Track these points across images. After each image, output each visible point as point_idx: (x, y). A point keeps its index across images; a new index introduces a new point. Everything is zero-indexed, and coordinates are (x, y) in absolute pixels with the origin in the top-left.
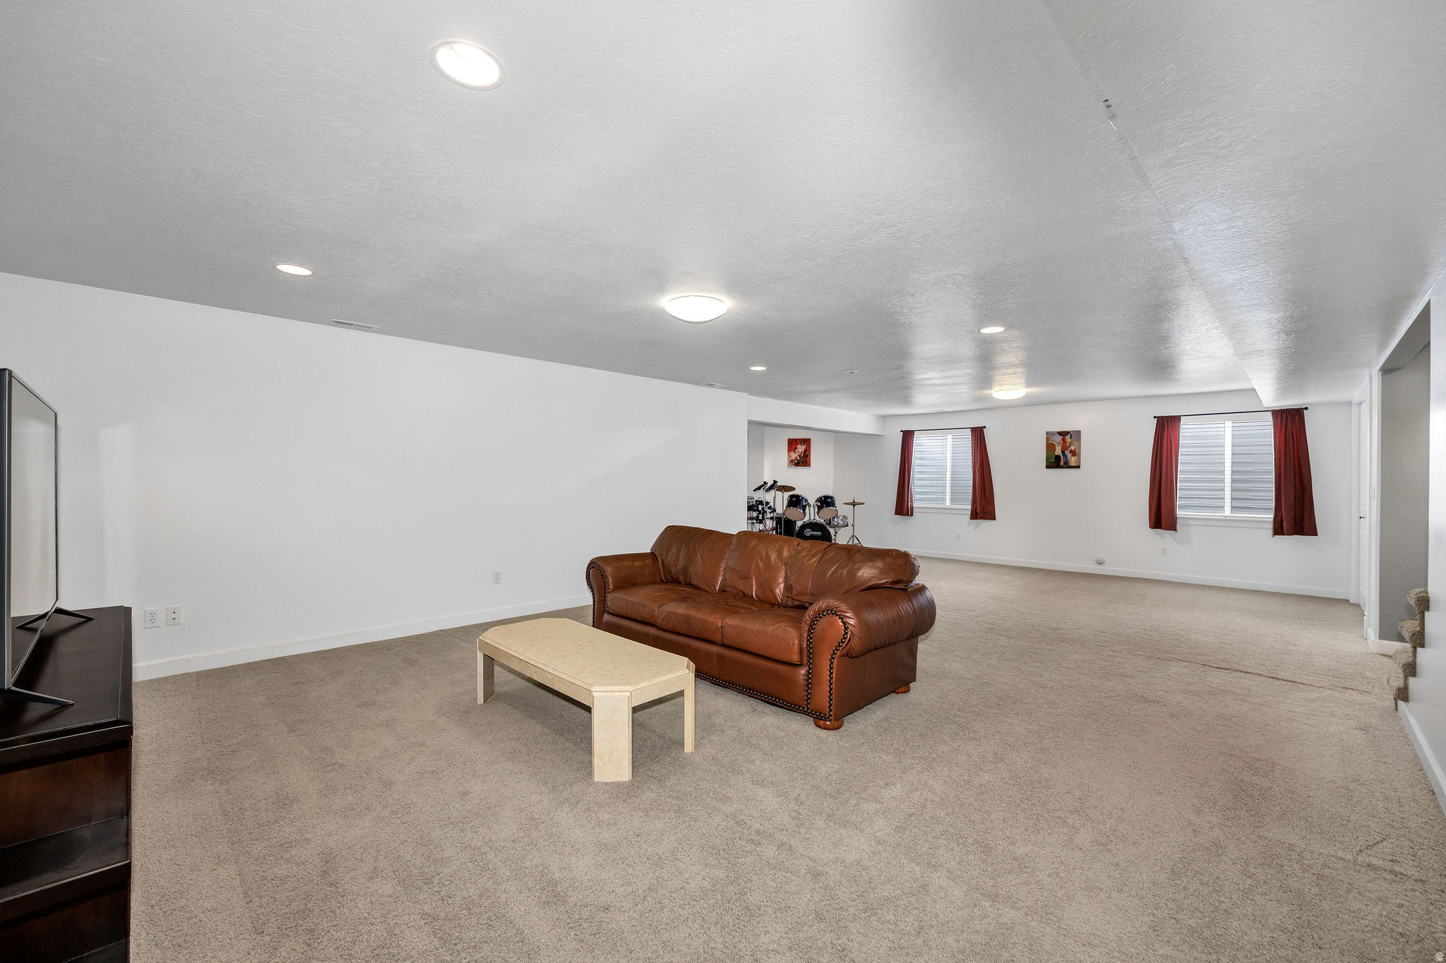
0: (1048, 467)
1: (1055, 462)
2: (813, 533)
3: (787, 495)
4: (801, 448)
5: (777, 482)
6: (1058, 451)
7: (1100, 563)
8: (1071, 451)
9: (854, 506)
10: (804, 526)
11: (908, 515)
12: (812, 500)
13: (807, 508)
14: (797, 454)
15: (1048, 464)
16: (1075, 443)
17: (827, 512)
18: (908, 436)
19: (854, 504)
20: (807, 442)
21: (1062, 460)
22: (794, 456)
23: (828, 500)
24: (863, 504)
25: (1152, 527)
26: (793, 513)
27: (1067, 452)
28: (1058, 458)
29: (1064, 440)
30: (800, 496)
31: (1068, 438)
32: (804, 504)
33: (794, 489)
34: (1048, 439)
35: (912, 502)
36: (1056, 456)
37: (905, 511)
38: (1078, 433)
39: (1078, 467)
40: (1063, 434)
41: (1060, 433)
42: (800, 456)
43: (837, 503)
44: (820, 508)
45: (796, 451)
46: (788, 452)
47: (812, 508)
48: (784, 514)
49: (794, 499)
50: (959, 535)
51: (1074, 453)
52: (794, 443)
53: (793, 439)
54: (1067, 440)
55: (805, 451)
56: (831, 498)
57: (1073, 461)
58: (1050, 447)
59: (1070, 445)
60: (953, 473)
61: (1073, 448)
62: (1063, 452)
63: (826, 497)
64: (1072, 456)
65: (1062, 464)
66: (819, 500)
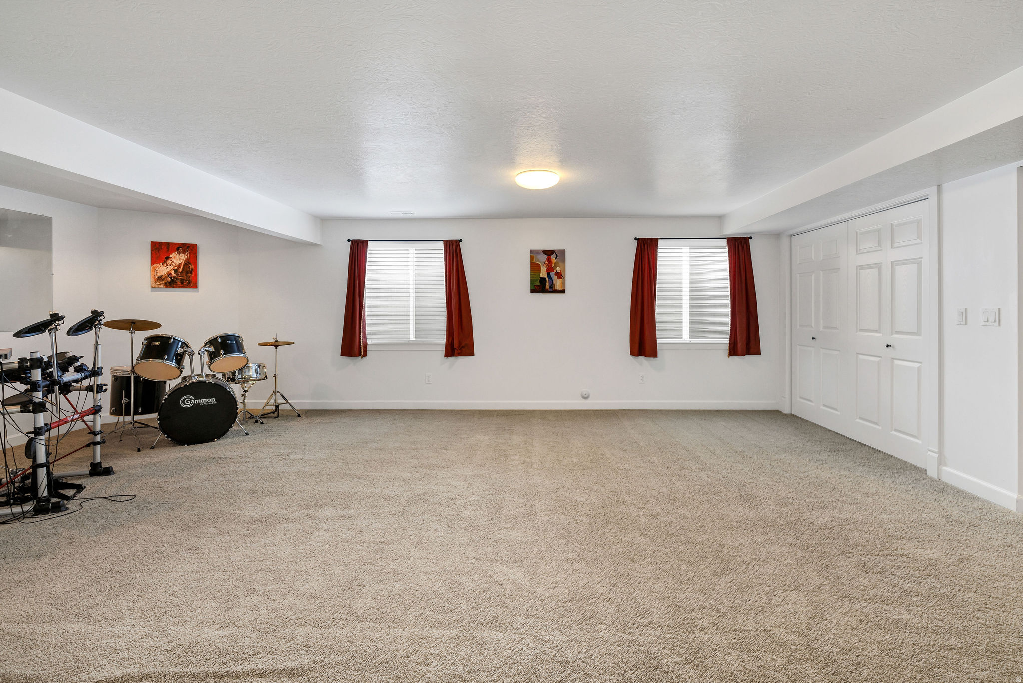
0: (533, 291)
1: (541, 286)
2: (197, 401)
3: (141, 336)
4: (178, 259)
5: (101, 314)
6: (543, 273)
7: (586, 398)
8: (557, 273)
9: (276, 347)
10: (179, 392)
11: (359, 355)
12: (197, 343)
13: (187, 358)
14: (170, 268)
15: (533, 288)
16: (561, 264)
17: (227, 363)
18: (358, 249)
19: (276, 344)
20: (191, 250)
21: (548, 283)
22: (163, 270)
23: (229, 342)
24: (292, 343)
25: (633, 354)
26: (154, 370)
27: (553, 274)
28: (543, 280)
29: (549, 260)
30: (169, 338)
31: (553, 257)
32: (180, 351)
33: (158, 325)
34: (532, 258)
35: (365, 337)
36: (542, 278)
37: (356, 350)
38: (563, 252)
39: (563, 291)
40: (549, 253)
41: (545, 252)
42: (176, 271)
43: (248, 345)
44: (213, 356)
45: (169, 262)
46: (153, 263)
47: (196, 358)
48: (133, 371)
49: (158, 344)
50: (428, 377)
51: (560, 275)
52: (165, 249)
53: (160, 244)
54: (553, 260)
55: (186, 264)
56: (236, 338)
57: (558, 284)
58: (535, 267)
59: (556, 267)
60: (417, 299)
61: (558, 269)
62: (549, 274)
63: (225, 338)
64: (558, 278)
65: (547, 287)
66: (212, 342)
